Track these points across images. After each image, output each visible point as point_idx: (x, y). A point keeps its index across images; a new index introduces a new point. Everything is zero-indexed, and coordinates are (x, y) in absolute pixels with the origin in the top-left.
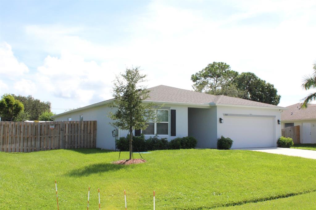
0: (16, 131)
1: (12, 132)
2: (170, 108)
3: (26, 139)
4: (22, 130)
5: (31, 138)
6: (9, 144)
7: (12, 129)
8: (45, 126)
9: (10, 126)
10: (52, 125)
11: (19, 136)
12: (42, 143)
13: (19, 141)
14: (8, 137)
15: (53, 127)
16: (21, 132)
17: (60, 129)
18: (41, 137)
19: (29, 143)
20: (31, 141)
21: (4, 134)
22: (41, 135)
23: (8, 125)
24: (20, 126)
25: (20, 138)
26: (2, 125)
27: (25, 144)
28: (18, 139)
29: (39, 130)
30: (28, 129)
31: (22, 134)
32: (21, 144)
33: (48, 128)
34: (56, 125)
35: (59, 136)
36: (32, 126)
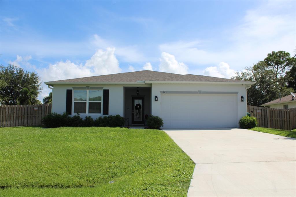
0: (11, 112)
1: (8, 112)
2: (102, 88)
3: (18, 118)
4: (15, 111)
5: (21, 117)
6: (6, 121)
7: (8, 111)
8: (31, 108)
9: (7, 108)
10: (36, 107)
11: (13, 116)
12: (29, 121)
13: (13, 120)
14: (5, 116)
15: (37, 108)
16: (14, 112)
17: (42, 110)
18: (28, 117)
19: (20, 121)
20: (21, 119)
21: (3, 114)
22: (28, 115)
23: (6, 108)
24: (14, 108)
25: (14, 117)
26: (2, 108)
27: (17, 121)
28: (12, 118)
29: (26, 111)
30: (19, 110)
31: (15, 114)
32: (14, 121)
33: (33, 109)
34: (39, 108)
35: (41, 116)
36: (22, 108)
